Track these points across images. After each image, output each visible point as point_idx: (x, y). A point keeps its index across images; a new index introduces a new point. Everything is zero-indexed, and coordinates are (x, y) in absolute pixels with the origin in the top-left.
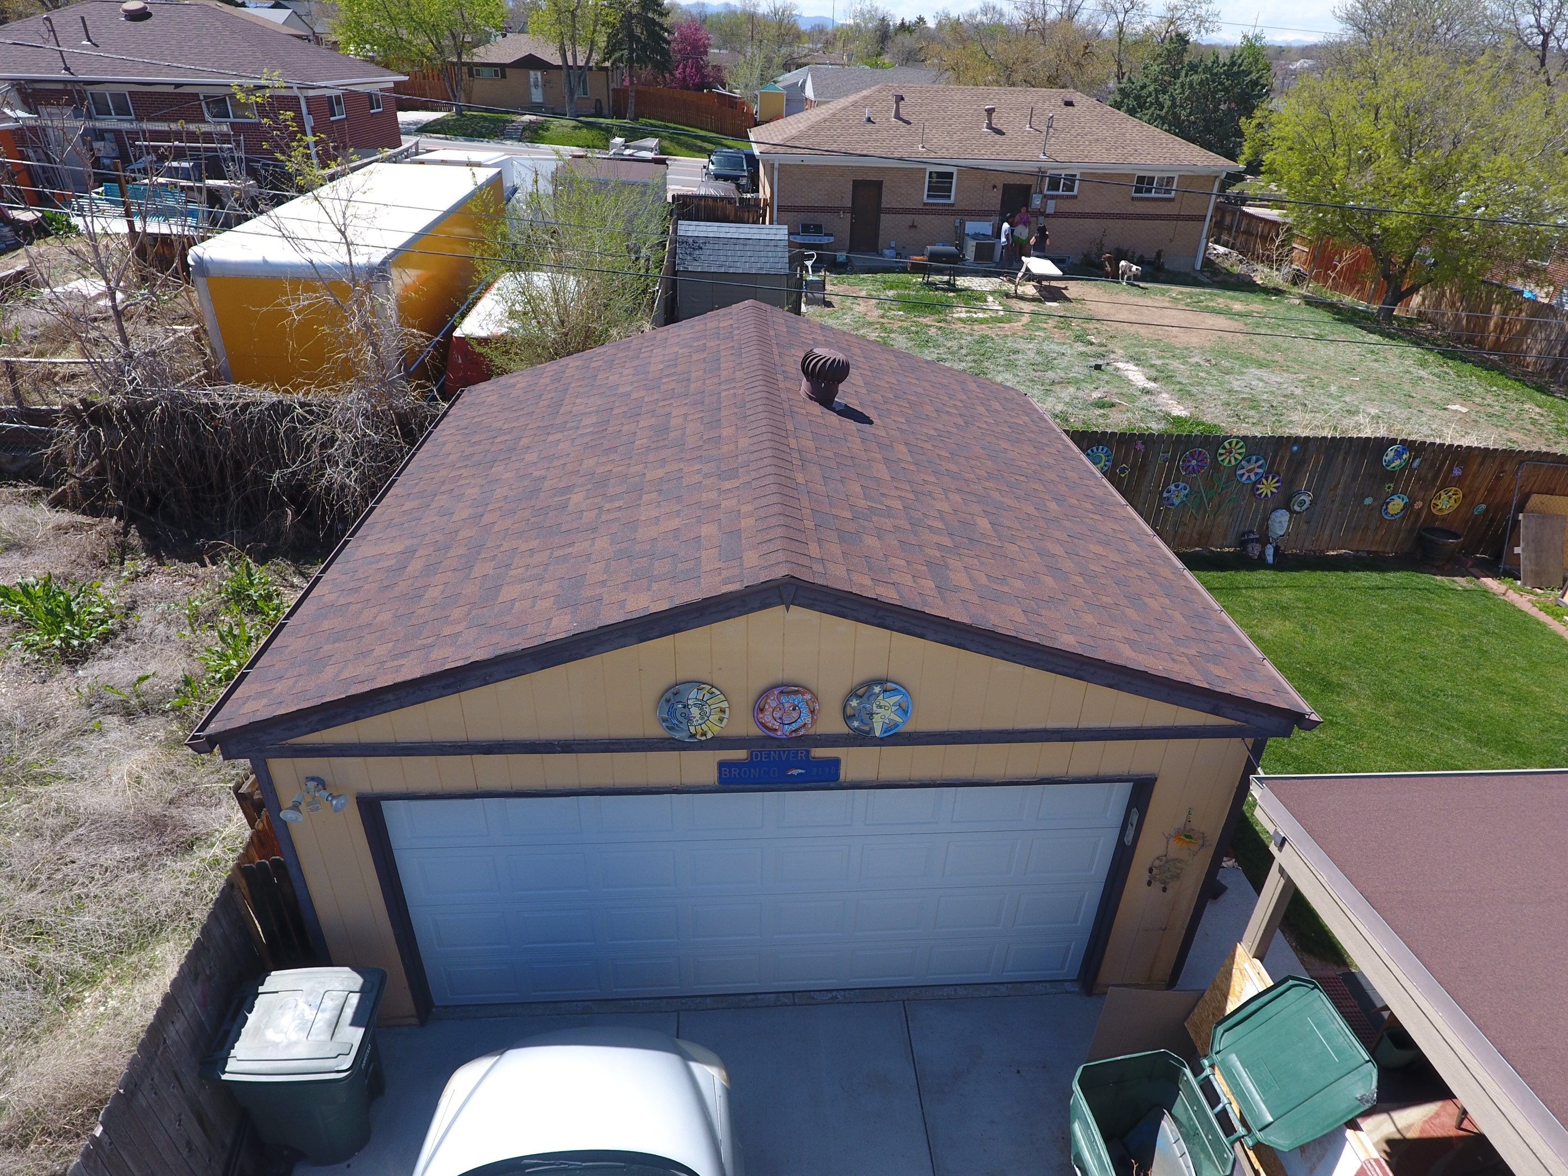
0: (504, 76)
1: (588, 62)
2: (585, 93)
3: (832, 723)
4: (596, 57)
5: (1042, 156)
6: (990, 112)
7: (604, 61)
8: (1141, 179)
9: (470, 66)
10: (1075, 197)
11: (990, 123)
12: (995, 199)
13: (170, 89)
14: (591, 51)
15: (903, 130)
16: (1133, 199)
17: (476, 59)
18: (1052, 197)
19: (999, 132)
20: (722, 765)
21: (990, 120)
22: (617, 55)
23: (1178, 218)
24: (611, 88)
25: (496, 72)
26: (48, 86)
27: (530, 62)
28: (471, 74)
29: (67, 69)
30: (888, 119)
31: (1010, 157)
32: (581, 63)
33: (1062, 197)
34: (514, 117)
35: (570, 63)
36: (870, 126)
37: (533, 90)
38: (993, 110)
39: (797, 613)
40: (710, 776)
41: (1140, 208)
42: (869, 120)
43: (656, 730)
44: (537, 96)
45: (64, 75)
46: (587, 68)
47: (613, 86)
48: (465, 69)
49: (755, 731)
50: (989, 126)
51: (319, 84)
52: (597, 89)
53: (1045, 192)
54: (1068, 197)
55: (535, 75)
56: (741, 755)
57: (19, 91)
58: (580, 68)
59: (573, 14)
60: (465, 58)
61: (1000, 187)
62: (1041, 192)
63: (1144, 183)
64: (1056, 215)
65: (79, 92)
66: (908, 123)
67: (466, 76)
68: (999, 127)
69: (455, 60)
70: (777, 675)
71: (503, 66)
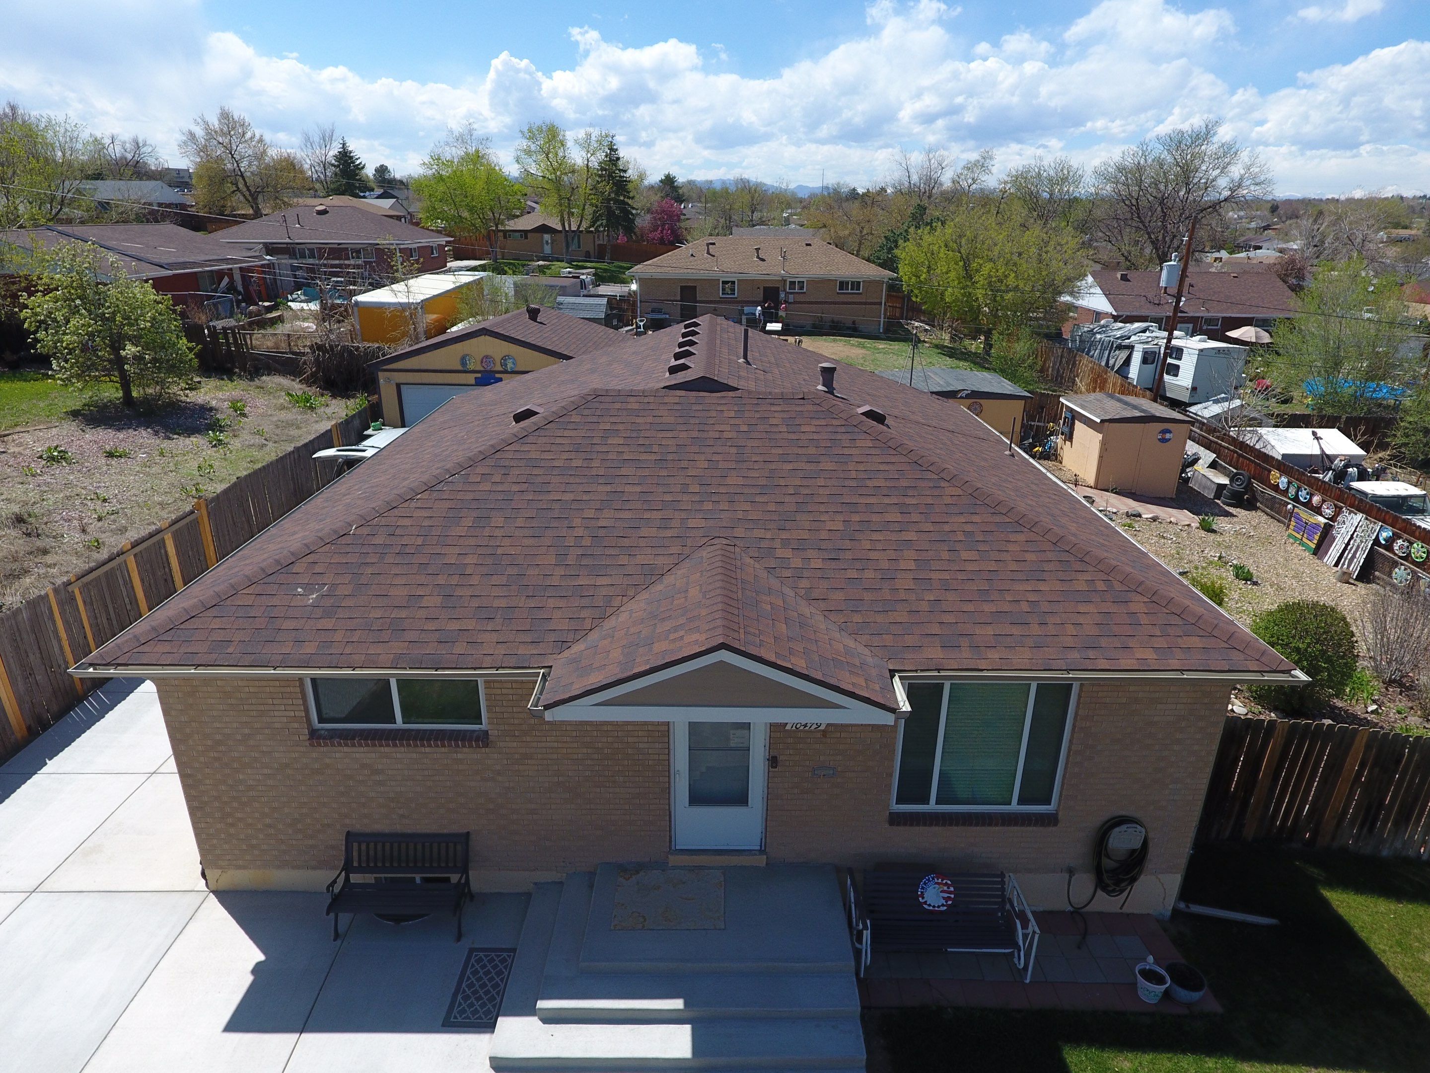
0: (526, 238)
1: (579, 227)
2: (579, 247)
3: (498, 368)
4: (584, 225)
5: (782, 272)
6: (758, 250)
7: (590, 227)
8: (841, 283)
9: (505, 232)
10: (804, 293)
11: (758, 255)
12: (760, 296)
13: (336, 246)
14: (581, 221)
15: (709, 260)
16: (838, 293)
17: (508, 228)
18: (791, 293)
19: (763, 260)
20: (476, 378)
21: (758, 253)
22: (599, 223)
23: (865, 303)
24: (596, 244)
25: (521, 235)
26: (279, 246)
27: (544, 229)
28: (505, 237)
29: (289, 238)
30: (703, 255)
31: (764, 272)
32: (574, 228)
33: (797, 293)
34: (530, 263)
35: (567, 229)
36: (692, 258)
37: (545, 245)
38: (759, 249)
39: (487, 338)
40: (473, 382)
41: (842, 298)
42: (692, 255)
43: (460, 368)
44: (547, 249)
45: (288, 240)
46: (578, 232)
47: (597, 242)
48: (501, 234)
49: (482, 369)
50: (758, 257)
51: (406, 242)
52: (588, 244)
53: (788, 290)
54: (802, 293)
55: (547, 237)
56: (479, 375)
57: (266, 248)
58: (574, 231)
59: (569, 200)
60: (500, 227)
61: (762, 288)
62: (785, 290)
63: (843, 285)
64: (795, 303)
65: (293, 248)
66: (714, 256)
67: (502, 238)
68: (764, 257)
69: (494, 228)
70: (485, 354)
71: (526, 232)
